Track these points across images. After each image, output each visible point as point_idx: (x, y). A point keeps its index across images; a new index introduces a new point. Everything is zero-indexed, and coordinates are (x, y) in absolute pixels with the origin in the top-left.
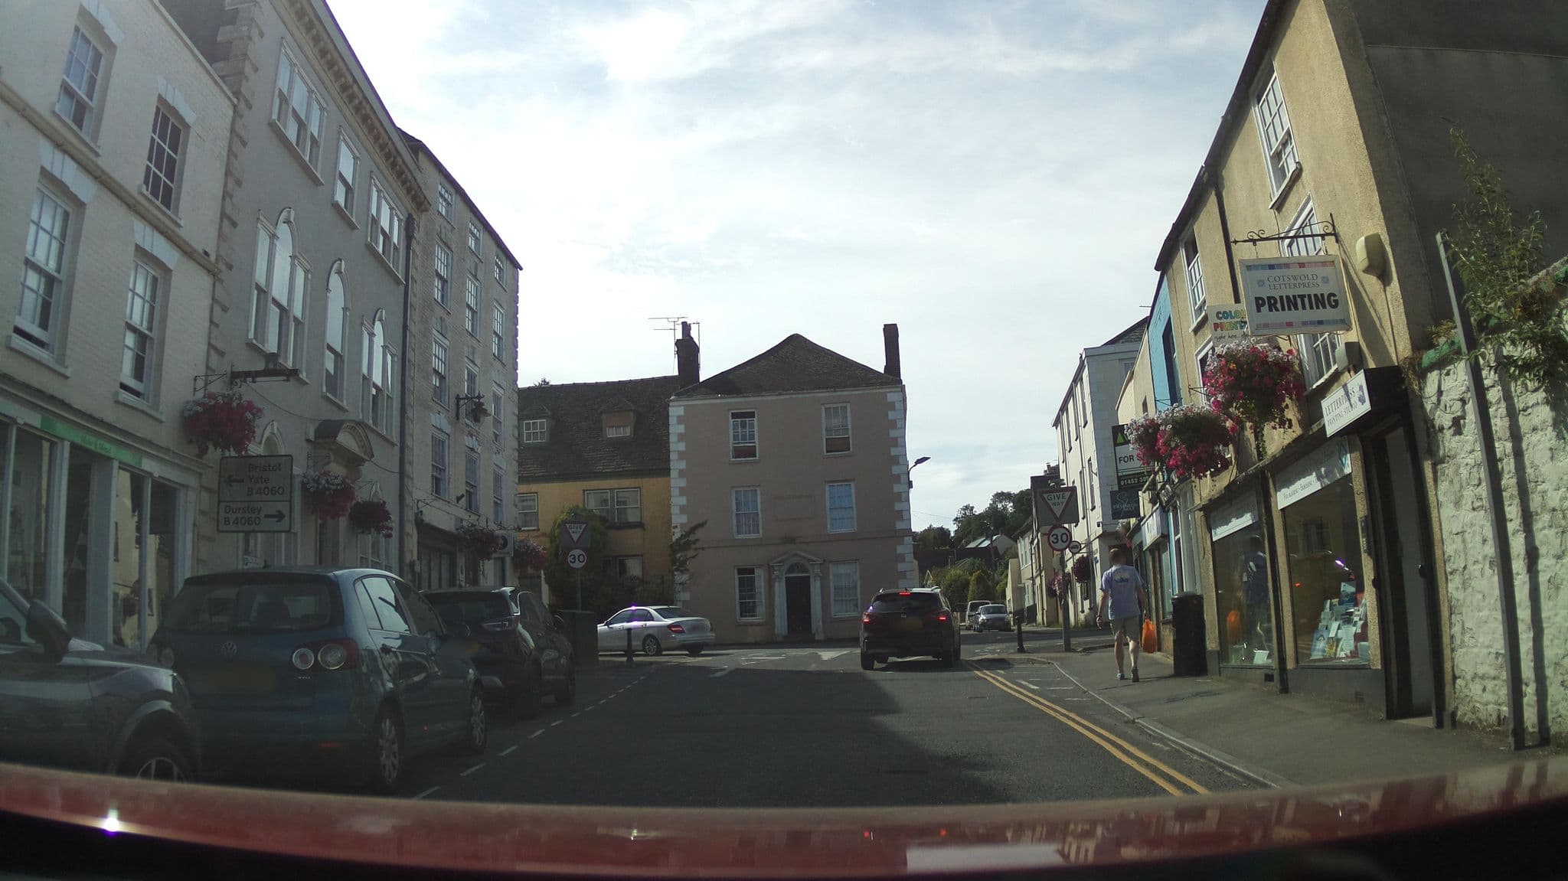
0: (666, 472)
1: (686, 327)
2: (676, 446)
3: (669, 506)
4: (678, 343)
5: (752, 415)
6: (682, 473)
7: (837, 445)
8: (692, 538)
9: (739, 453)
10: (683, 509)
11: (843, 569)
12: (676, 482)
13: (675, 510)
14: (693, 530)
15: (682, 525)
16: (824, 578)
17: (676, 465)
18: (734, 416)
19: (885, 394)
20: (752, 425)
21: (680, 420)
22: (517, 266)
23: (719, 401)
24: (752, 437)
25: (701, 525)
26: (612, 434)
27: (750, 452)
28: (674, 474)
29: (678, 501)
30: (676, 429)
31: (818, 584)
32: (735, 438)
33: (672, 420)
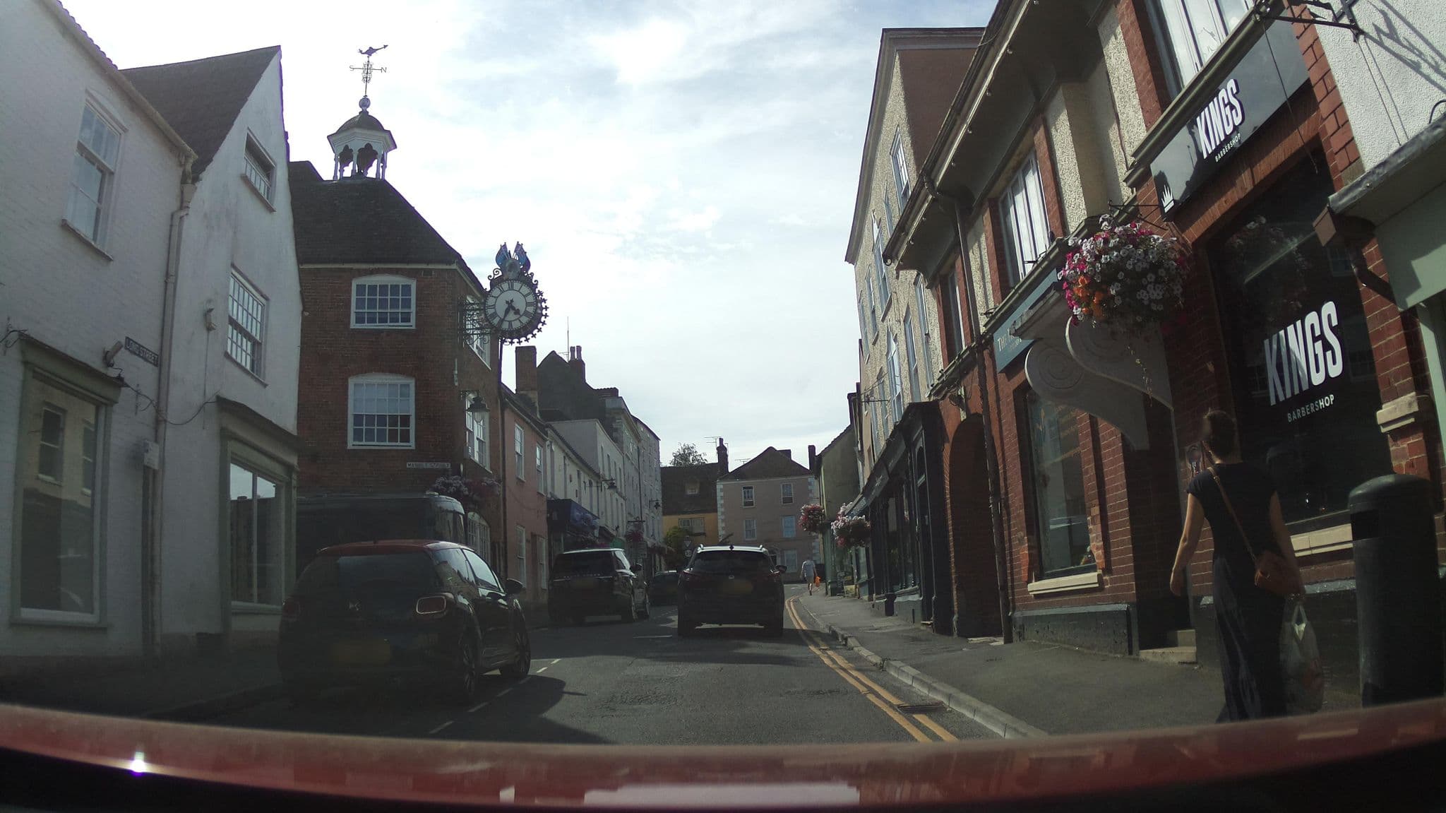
0: (715, 511)
1: (721, 440)
2: (720, 502)
3: (717, 527)
4: (718, 449)
5: (751, 488)
6: (723, 513)
7: (788, 500)
8: (727, 540)
9: (746, 504)
10: (723, 529)
11: (790, 552)
12: (720, 516)
13: (720, 529)
14: (728, 537)
15: (724, 535)
16: (782, 557)
17: (720, 510)
18: (744, 488)
19: (807, 479)
20: (751, 492)
21: (721, 490)
22: (658, 439)
23: (738, 482)
24: (752, 497)
25: (732, 535)
26: (689, 492)
27: (751, 504)
28: (719, 513)
29: (721, 525)
30: (719, 494)
31: (780, 559)
32: (745, 497)
33: (718, 491)
